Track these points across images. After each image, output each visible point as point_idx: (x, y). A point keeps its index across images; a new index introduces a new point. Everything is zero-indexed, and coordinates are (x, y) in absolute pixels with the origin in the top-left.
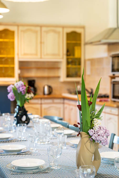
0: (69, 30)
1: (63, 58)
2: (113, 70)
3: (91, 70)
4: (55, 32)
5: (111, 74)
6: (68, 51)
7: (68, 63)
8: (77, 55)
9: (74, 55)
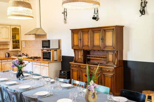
0: (13, 27)
1: (11, 40)
2: (43, 47)
3: (25, 45)
4: (6, 27)
5: (42, 49)
6: (13, 37)
7: (13, 42)
8: (17, 39)
9: (16, 39)
